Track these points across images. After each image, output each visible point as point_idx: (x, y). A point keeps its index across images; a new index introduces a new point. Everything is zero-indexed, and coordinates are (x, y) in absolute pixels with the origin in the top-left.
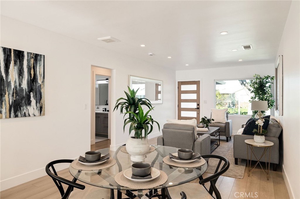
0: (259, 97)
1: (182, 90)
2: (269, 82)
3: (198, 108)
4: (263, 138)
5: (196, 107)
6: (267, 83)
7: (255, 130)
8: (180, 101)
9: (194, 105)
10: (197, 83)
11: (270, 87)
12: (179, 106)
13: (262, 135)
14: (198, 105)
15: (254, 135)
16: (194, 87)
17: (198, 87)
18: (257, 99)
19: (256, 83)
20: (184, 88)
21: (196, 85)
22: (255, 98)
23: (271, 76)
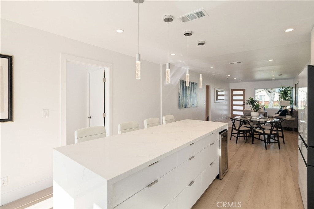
0: (284, 98)
1: (233, 94)
2: (290, 90)
3: (244, 105)
4: (291, 116)
5: (243, 104)
6: (288, 90)
7: (286, 113)
8: (232, 100)
9: (242, 103)
10: (244, 90)
11: (290, 93)
12: (232, 103)
13: (290, 115)
14: (244, 103)
15: (286, 116)
16: (242, 93)
17: (244, 93)
18: (282, 100)
19: (282, 91)
20: (234, 93)
21: (243, 91)
22: (281, 99)
23: (292, 87)
